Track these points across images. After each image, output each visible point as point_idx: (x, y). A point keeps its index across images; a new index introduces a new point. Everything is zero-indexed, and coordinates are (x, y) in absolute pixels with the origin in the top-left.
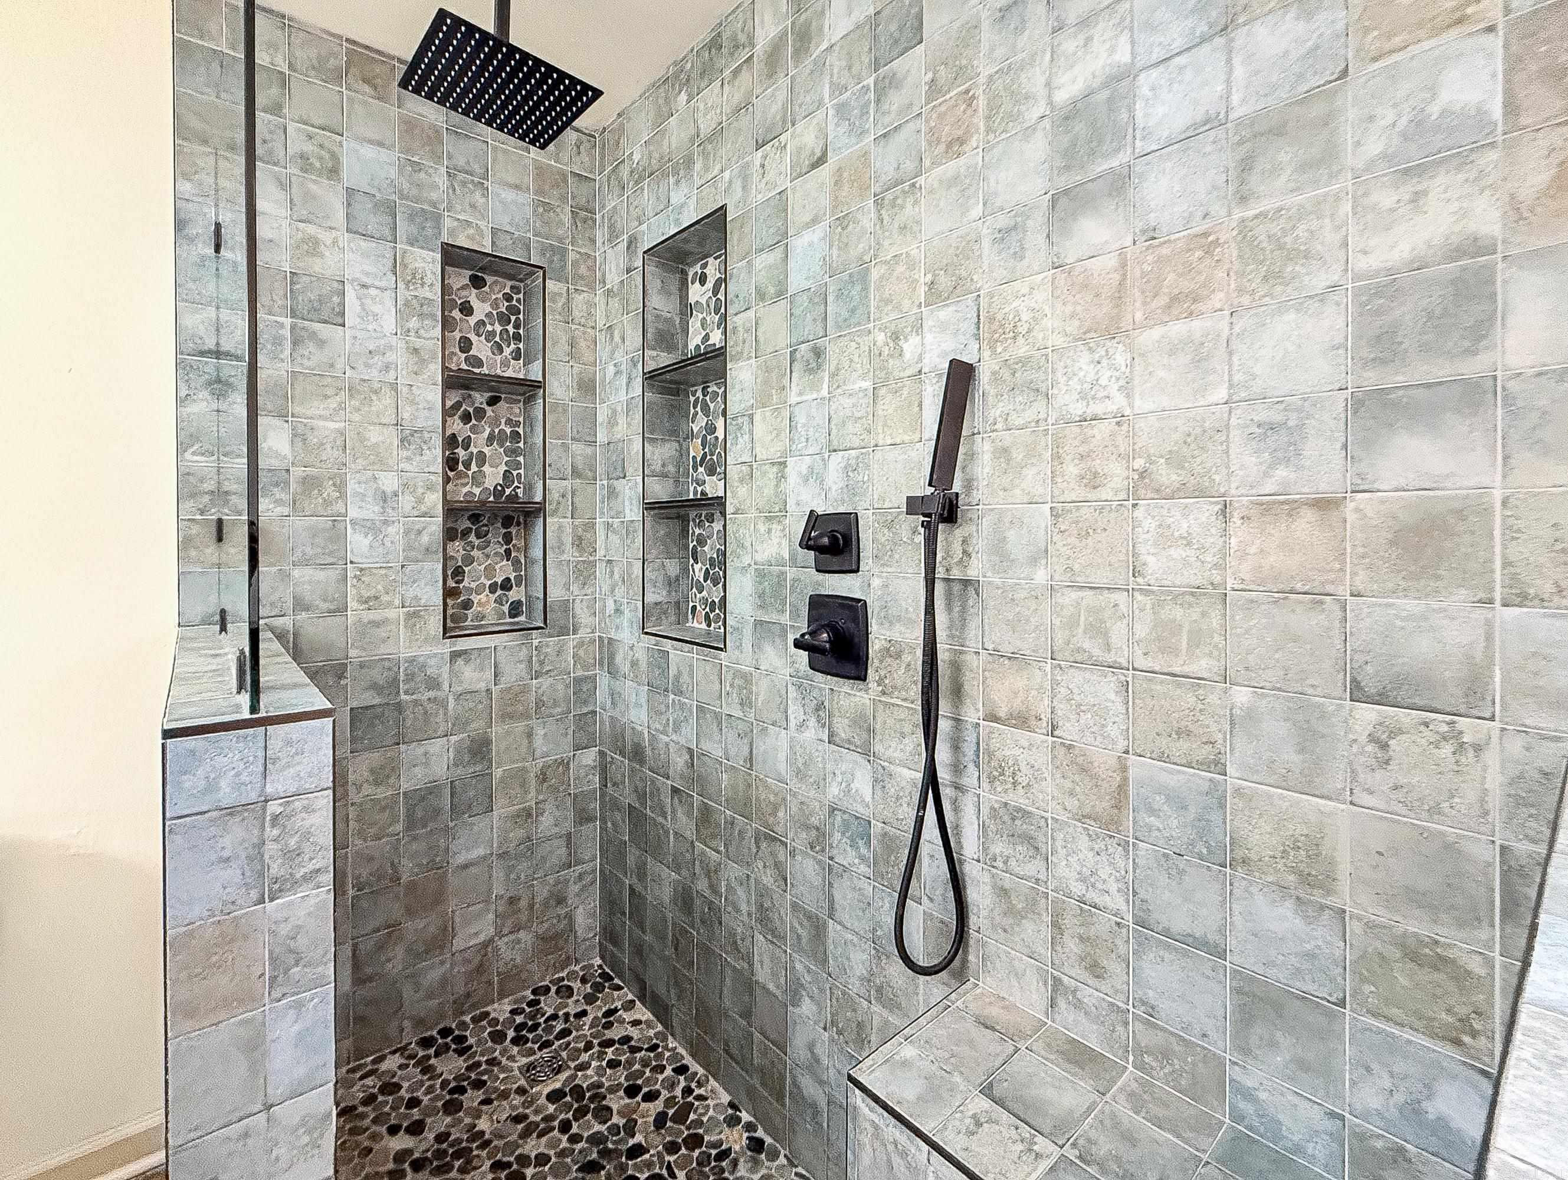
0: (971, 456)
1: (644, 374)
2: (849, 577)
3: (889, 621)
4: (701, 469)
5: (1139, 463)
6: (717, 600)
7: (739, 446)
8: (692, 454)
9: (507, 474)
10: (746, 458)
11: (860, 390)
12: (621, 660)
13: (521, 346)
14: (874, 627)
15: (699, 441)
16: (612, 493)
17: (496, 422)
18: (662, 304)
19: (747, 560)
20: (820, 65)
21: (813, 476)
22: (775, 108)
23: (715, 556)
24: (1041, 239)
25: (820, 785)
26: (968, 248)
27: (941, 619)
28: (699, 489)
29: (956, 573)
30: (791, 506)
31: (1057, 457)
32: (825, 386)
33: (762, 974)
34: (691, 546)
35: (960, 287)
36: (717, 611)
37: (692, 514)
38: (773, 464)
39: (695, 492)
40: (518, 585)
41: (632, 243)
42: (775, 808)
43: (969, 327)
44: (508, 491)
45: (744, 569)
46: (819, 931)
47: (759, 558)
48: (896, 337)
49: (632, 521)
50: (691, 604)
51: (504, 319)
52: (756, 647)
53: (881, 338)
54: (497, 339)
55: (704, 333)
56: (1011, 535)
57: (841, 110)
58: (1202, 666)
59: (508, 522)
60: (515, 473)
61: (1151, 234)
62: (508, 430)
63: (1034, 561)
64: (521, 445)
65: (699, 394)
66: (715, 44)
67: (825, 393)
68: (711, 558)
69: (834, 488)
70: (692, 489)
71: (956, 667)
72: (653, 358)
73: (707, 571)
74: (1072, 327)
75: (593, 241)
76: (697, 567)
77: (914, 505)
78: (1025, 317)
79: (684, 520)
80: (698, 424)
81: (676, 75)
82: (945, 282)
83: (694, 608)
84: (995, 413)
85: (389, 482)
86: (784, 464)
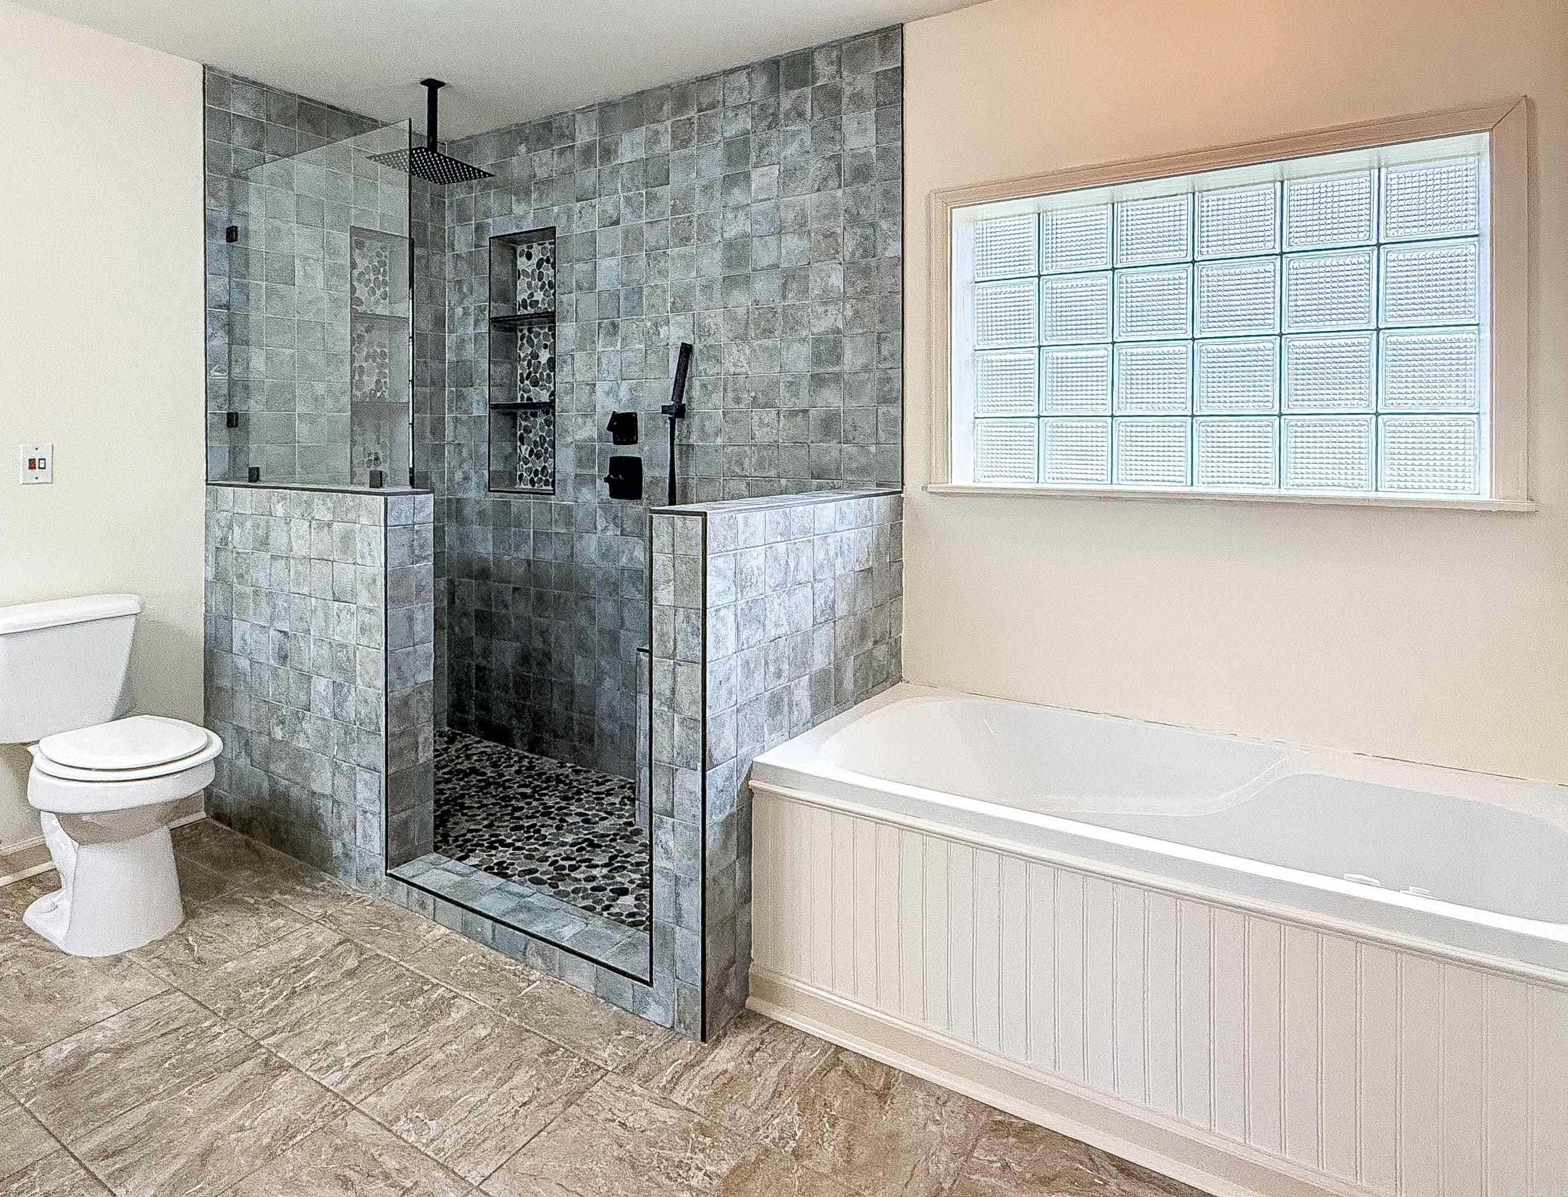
0: (691, 387)
1: (490, 319)
2: (632, 447)
3: (652, 466)
4: (527, 382)
5: (753, 394)
6: (539, 469)
7: (564, 373)
8: (520, 371)
9: (378, 382)
10: (570, 379)
11: (639, 349)
12: (469, 511)
13: (387, 289)
14: (645, 469)
15: (526, 363)
16: (460, 397)
17: (370, 344)
18: (501, 271)
19: (569, 439)
20: (615, 171)
21: (612, 392)
22: (588, 183)
23: (538, 439)
24: (719, 295)
25: (616, 559)
26: (690, 289)
27: (677, 462)
28: (526, 396)
29: (684, 442)
30: (598, 408)
31: (725, 390)
32: (619, 344)
33: (579, 679)
34: (519, 433)
35: (686, 308)
36: (540, 476)
37: (519, 413)
38: (588, 384)
39: (522, 397)
40: (385, 461)
41: (479, 228)
42: (588, 579)
43: (689, 326)
44: (378, 394)
45: (567, 446)
46: (614, 638)
47: (577, 438)
48: (656, 325)
49: (479, 417)
50: (519, 473)
51: (376, 271)
52: (577, 489)
53: (649, 324)
54: (372, 285)
55: (529, 292)
56: (707, 423)
57: (628, 200)
58: (772, 473)
59: (379, 416)
60: (383, 381)
61: (757, 302)
62: (379, 351)
63: (717, 434)
64: (387, 360)
65: (526, 332)
66: (547, 125)
67: (618, 347)
68: (535, 441)
69: (624, 399)
70: (519, 395)
71: (685, 485)
72: (495, 308)
73: (532, 451)
74: (731, 335)
75: (443, 217)
76: (523, 448)
77: (665, 409)
78: (713, 326)
79: (514, 417)
80: (525, 351)
81: (518, 132)
82: (679, 304)
83: (521, 475)
84: (701, 368)
85: (320, 388)
86: (595, 385)
